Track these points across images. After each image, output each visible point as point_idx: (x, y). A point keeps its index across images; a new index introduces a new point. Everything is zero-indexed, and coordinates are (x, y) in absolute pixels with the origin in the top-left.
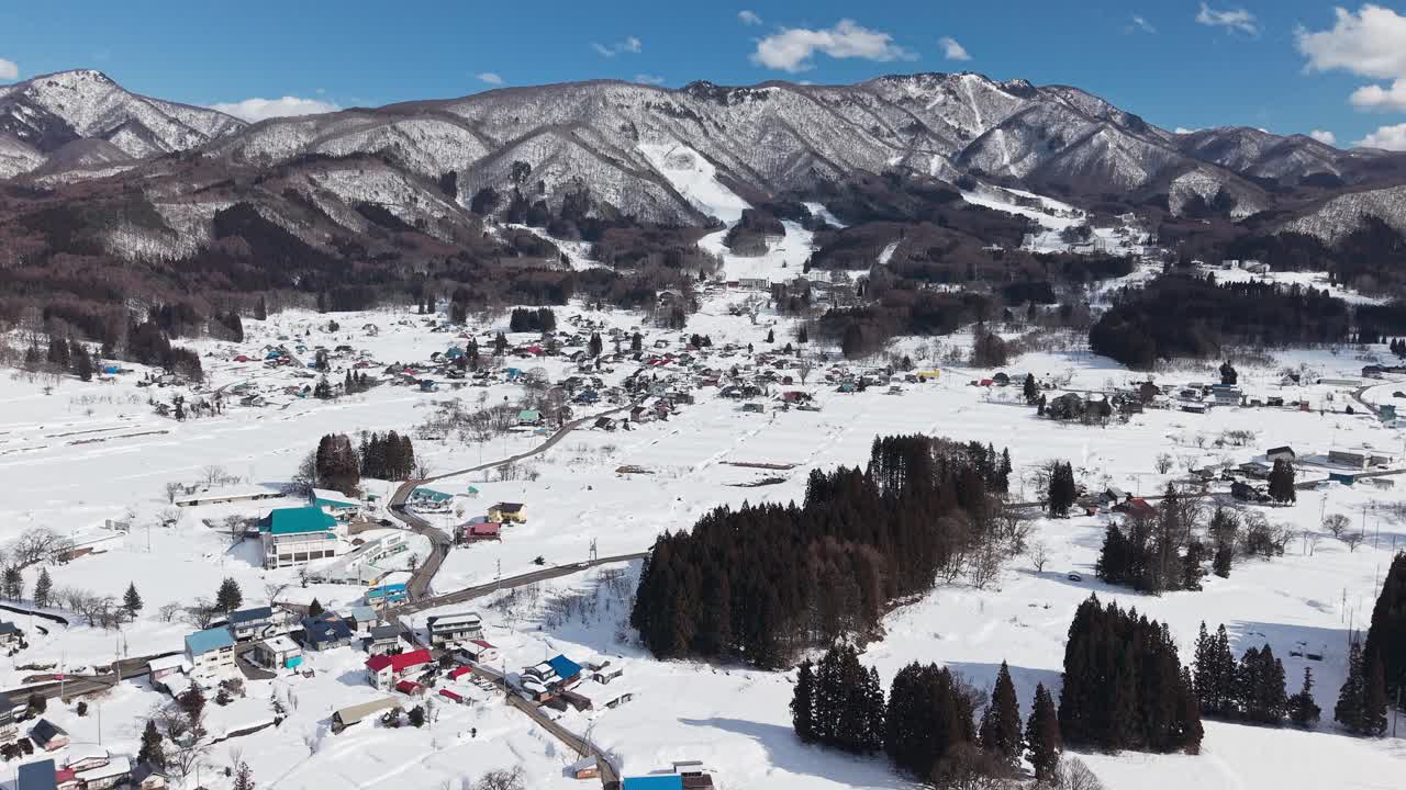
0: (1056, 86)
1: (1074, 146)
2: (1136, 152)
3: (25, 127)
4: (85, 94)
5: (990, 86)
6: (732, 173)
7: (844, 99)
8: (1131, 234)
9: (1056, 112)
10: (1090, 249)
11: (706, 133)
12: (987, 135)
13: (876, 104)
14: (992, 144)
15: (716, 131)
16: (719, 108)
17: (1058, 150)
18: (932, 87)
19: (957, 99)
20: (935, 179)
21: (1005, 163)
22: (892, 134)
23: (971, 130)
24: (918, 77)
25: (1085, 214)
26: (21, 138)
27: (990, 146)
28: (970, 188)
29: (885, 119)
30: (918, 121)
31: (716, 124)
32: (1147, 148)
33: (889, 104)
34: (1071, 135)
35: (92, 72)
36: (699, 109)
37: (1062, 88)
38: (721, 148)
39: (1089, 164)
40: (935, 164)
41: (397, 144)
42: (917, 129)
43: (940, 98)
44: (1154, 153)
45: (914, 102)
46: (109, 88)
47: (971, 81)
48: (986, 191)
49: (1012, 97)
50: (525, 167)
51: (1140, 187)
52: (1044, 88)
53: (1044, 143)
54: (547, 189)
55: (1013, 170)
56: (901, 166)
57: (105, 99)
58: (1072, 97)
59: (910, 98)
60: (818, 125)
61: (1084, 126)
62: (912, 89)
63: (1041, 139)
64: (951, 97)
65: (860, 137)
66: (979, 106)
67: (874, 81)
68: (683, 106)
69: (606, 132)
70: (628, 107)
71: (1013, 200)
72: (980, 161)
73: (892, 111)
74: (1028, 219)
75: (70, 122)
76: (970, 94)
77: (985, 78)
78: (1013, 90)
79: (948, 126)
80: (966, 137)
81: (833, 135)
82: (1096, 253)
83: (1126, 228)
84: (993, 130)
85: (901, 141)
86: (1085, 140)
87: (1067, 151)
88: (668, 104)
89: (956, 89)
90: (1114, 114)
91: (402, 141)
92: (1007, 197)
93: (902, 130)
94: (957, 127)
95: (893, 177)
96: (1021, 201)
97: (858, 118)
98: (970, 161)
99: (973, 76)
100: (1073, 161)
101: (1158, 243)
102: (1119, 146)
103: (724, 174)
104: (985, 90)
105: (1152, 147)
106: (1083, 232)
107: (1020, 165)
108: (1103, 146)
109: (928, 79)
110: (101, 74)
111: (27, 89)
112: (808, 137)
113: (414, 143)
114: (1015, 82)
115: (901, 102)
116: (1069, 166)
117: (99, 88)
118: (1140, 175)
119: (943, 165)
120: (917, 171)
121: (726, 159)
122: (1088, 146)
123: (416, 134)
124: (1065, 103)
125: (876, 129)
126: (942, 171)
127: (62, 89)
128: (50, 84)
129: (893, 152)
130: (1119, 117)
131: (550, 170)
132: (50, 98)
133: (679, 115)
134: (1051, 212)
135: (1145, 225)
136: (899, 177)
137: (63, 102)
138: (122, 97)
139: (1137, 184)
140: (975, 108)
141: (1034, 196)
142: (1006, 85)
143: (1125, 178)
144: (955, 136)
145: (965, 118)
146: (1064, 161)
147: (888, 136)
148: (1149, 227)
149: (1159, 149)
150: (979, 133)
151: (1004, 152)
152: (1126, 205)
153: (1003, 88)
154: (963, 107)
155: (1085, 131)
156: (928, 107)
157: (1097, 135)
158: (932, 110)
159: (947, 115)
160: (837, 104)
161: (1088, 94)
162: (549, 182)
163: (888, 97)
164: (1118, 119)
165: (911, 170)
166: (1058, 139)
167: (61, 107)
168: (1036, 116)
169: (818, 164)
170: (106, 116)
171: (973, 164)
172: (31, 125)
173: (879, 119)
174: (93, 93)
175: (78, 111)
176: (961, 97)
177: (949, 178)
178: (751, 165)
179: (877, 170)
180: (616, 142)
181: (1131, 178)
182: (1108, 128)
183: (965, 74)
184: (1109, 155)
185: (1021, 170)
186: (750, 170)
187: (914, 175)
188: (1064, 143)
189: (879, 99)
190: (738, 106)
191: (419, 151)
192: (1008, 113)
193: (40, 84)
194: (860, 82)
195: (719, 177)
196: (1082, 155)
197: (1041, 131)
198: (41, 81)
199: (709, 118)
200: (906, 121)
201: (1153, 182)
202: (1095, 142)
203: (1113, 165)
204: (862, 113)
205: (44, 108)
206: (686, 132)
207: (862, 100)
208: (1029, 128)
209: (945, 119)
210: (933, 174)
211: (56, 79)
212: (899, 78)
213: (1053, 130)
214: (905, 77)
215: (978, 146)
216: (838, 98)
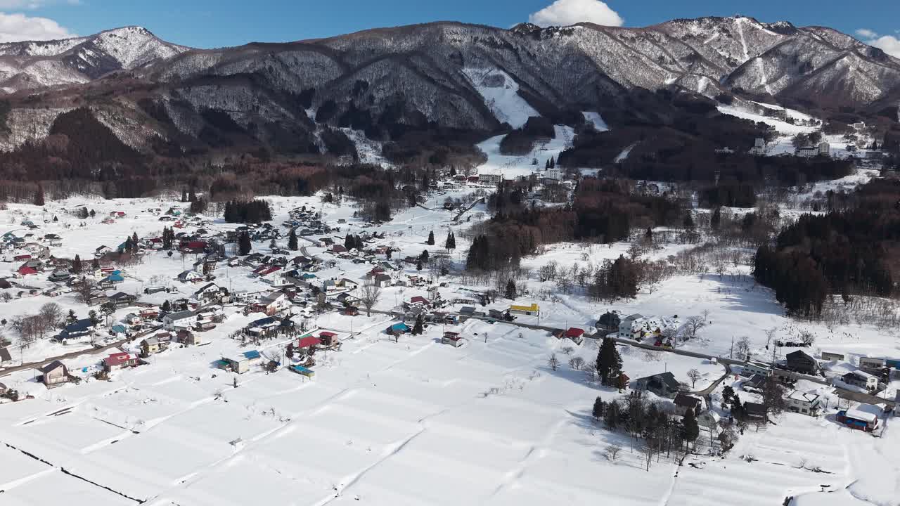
0: (814, 27)
1: (820, 70)
2: (875, 75)
3: (84, 63)
4: (132, 42)
5: (757, 26)
6: (533, 90)
7: (639, 36)
8: (859, 139)
9: (807, 44)
10: (815, 153)
11: (519, 60)
12: (751, 61)
13: (664, 40)
14: (753, 69)
15: (527, 58)
16: (533, 42)
17: (806, 73)
18: (711, 27)
19: (729, 36)
20: (700, 94)
21: (762, 83)
22: (674, 62)
23: (739, 59)
24: (700, 20)
25: (821, 123)
26: (80, 70)
27: (751, 71)
28: (727, 101)
29: (670, 51)
30: (696, 52)
31: (529, 54)
32: (883, 70)
33: (675, 40)
34: (818, 61)
35: (138, 28)
36: (516, 42)
37: (819, 28)
38: (530, 71)
39: (831, 83)
40: (702, 84)
41: (270, 68)
42: (694, 58)
43: (716, 35)
44: (889, 75)
45: (695, 38)
46: (147, 38)
47: (742, 22)
48: (741, 105)
49: (775, 34)
50: (365, 85)
51: (875, 101)
52: (804, 29)
53: (796, 68)
54: (376, 101)
55: (768, 89)
56: (673, 85)
57: (144, 45)
58: (826, 35)
59: (692, 36)
60: (610, 54)
61: (831, 54)
62: (694, 29)
63: (795, 65)
64: (725, 34)
65: (643, 63)
66: (747, 41)
67: (665, 23)
68: (503, 40)
69: (437, 60)
70: (459, 41)
71: (762, 111)
72: (742, 82)
73: (677, 45)
74: (768, 126)
75: (120, 60)
76: (741, 32)
77: (754, 20)
78: (777, 30)
79: (720, 56)
80: (734, 64)
81: (622, 61)
82: (820, 156)
83: (856, 134)
84: (755, 58)
85: (681, 67)
86: (831, 64)
87: (814, 74)
88: (492, 39)
89: (729, 28)
90: (859, 47)
91: (277, 67)
92: (756, 109)
93: (682, 59)
94: (727, 57)
95: (666, 94)
96: (769, 113)
97: (648, 50)
98: (734, 82)
99: (745, 19)
100: (818, 81)
101: (882, 148)
102: (859, 69)
103: (524, 90)
104: (753, 28)
105: (887, 70)
106: (814, 137)
107: (775, 85)
108: (845, 69)
109: (708, 22)
110: (144, 29)
111: (95, 39)
112: (602, 63)
113: (286, 68)
114: (780, 23)
115: (684, 38)
116: (814, 86)
117: (141, 38)
118: (876, 92)
119: (709, 85)
120: (685, 89)
121: (531, 80)
122: (832, 69)
123: (291, 61)
124: (819, 39)
125: (661, 58)
126: (706, 89)
127: (118, 39)
128: (111, 36)
129: (670, 74)
130: (864, 50)
131: (381, 86)
132: (109, 45)
133: (499, 47)
134: (791, 121)
135: (873, 133)
136: (670, 93)
137: (118, 47)
138: (154, 44)
139: (872, 99)
140: (743, 42)
141: (782, 109)
142: (772, 26)
143: (862, 94)
144: (725, 63)
145: (734, 50)
146: (811, 82)
147: (671, 64)
148: (877, 134)
149: (894, 71)
150: (744, 61)
151: (763, 75)
152: (858, 116)
153: (769, 28)
154: (733, 42)
155: (831, 58)
156: (706, 42)
157: (840, 61)
158: (708, 45)
159: (720, 48)
160: (633, 40)
161: (839, 33)
162: (379, 96)
163: (674, 35)
164: (863, 51)
165: (681, 87)
166: (808, 64)
167: (116, 50)
168: (791, 47)
169: (603, 82)
170: (143, 56)
171: (736, 85)
172: (90, 62)
173: (665, 51)
174: (137, 42)
175: (126, 53)
176: (733, 34)
177: (712, 95)
178: (552, 84)
179: (653, 88)
180: (444, 67)
181: (867, 94)
182: (850, 56)
183: (737, 17)
184: (849, 76)
185: (775, 88)
186: (548, 87)
187: (683, 91)
188: (813, 68)
189: (667, 36)
190: (548, 40)
191: (289, 73)
192: (770, 45)
193: (105, 36)
194: (653, 24)
195: (520, 93)
196: (826, 76)
197: (794, 59)
198: (105, 34)
199: (523, 49)
200: (686, 52)
201: (887, 97)
202: (838, 65)
203: (852, 84)
204: (651, 46)
205: (104, 51)
206: (502, 59)
207: (653, 37)
208: (785, 56)
209: (719, 51)
210: (699, 91)
211: (115, 32)
212: (684, 21)
213: (804, 57)
214: (690, 20)
215: (741, 70)
216: (634, 35)
